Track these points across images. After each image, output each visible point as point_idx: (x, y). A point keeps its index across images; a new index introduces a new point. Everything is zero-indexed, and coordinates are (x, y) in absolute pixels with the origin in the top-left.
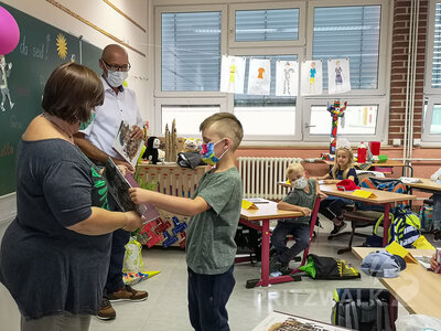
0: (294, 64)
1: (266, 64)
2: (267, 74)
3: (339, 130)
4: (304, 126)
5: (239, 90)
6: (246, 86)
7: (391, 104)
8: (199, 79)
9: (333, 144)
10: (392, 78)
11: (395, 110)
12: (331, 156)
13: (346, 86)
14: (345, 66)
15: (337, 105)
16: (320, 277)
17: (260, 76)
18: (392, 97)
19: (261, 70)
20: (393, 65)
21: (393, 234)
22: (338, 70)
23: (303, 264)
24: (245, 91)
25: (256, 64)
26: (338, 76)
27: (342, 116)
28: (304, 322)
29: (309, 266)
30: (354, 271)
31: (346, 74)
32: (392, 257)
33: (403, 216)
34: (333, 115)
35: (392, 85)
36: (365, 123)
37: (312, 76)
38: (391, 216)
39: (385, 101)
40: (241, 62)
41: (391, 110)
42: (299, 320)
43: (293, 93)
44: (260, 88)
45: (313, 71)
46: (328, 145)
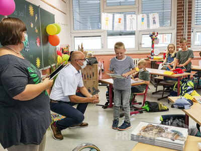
0: (134, 16)
1: (122, 16)
2: (122, 21)
3: (155, 46)
4: (139, 44)
5: (110, 29)
6: (113, 27)
7: (177, 33)
8: (89, 24)
9: (153, 52)
10: (177, 21)
11: (179, 35)
12: (152, 57)
13: (157, 25)
14: (157, 16)
15: (154, 34)
16: (151, 111)
17: (119, 22)
18: (177, 30)
19: (120, 19)
20: (178, 15)
21: (182, 90)
22: (154, 18)
23: (143, 106)
24: (113, 29)
25: (117, 16)
26: (154, 21)
27: (156, 39)
28: (156, 125)
29: (146, 106)
30: (166, 107)
31: (157, 20)
32: (188, 100)
33: (186, 82)
34: (152, 38)
35: (177, 24)
36: (163, 42)
37: (143, 21)
38: (181, 82)
39: (175, 32)
40: (110, 16)
41: (177, 36)
42: (153, 124)
43: (134, 29)
44: (119, 27)
45: (143, 19)
46: (150, 52)
